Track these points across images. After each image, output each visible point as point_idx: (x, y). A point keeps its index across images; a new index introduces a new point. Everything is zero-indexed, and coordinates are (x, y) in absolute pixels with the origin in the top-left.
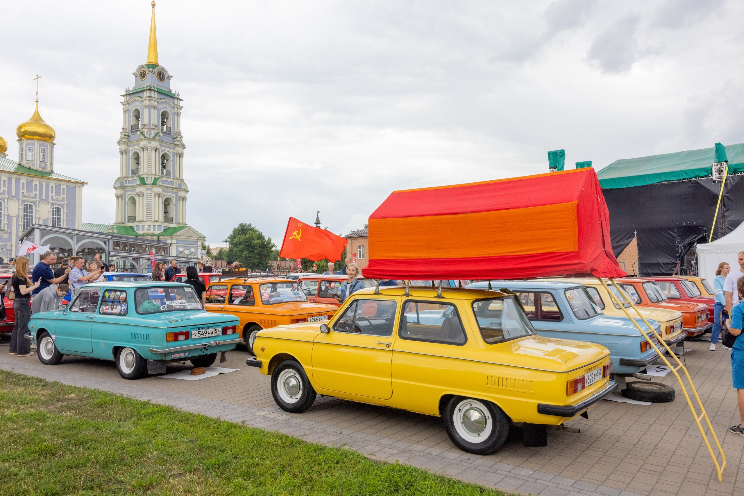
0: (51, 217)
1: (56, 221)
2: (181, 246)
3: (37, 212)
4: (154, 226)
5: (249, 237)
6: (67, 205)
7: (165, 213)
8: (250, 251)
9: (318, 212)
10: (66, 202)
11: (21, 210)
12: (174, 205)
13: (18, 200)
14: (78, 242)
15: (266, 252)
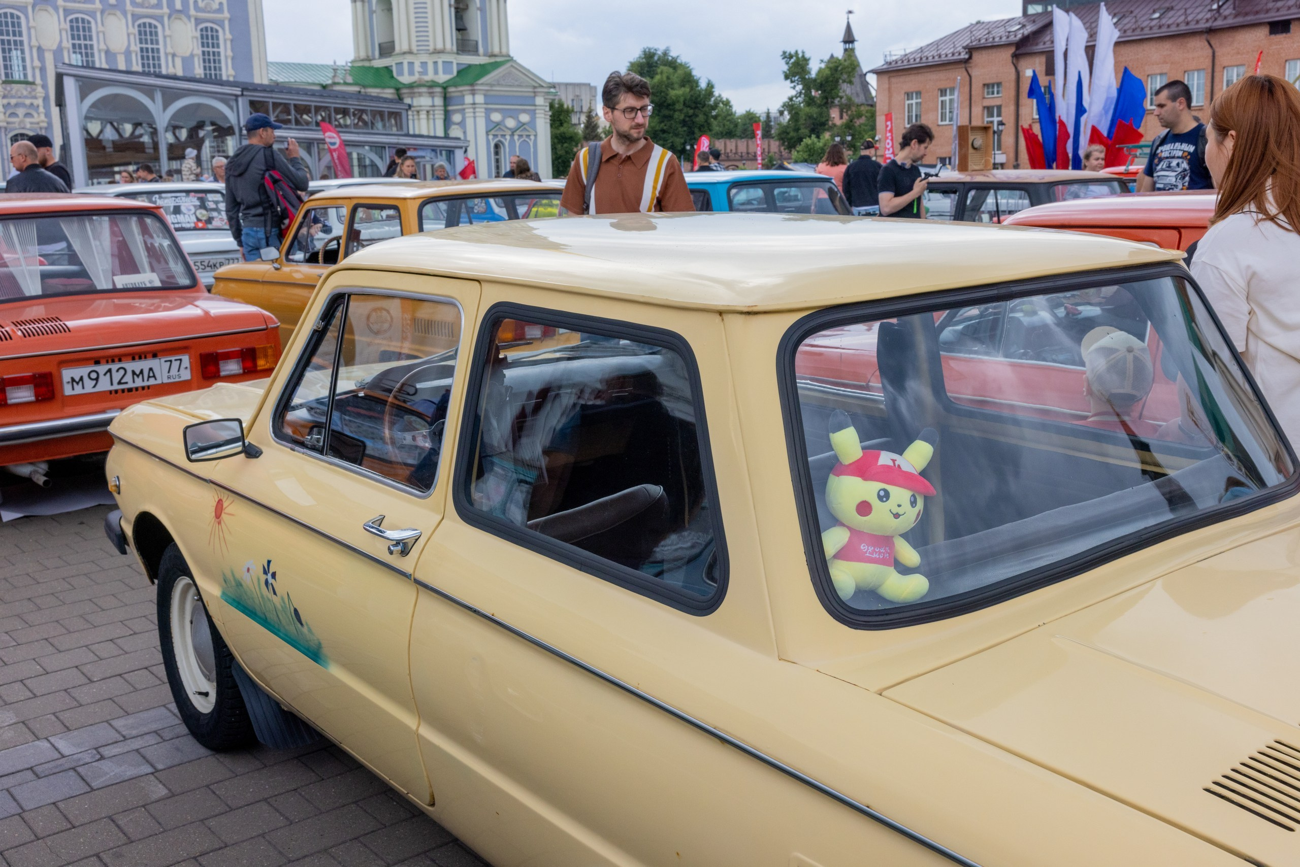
0: (198, 51)
1: (211, 59)
2: (496, 110)
3: (168, 39)
4: (435, 63)
5: (661, 82)
6: (230, 20)
7: (458, 30)
8: (665, 117)
9: (850, 12)
10: (226, 14)
11: (132, 37)
12: (478, 9)
13: (124, 13)
14: (166, 106)
15: (701, 118)
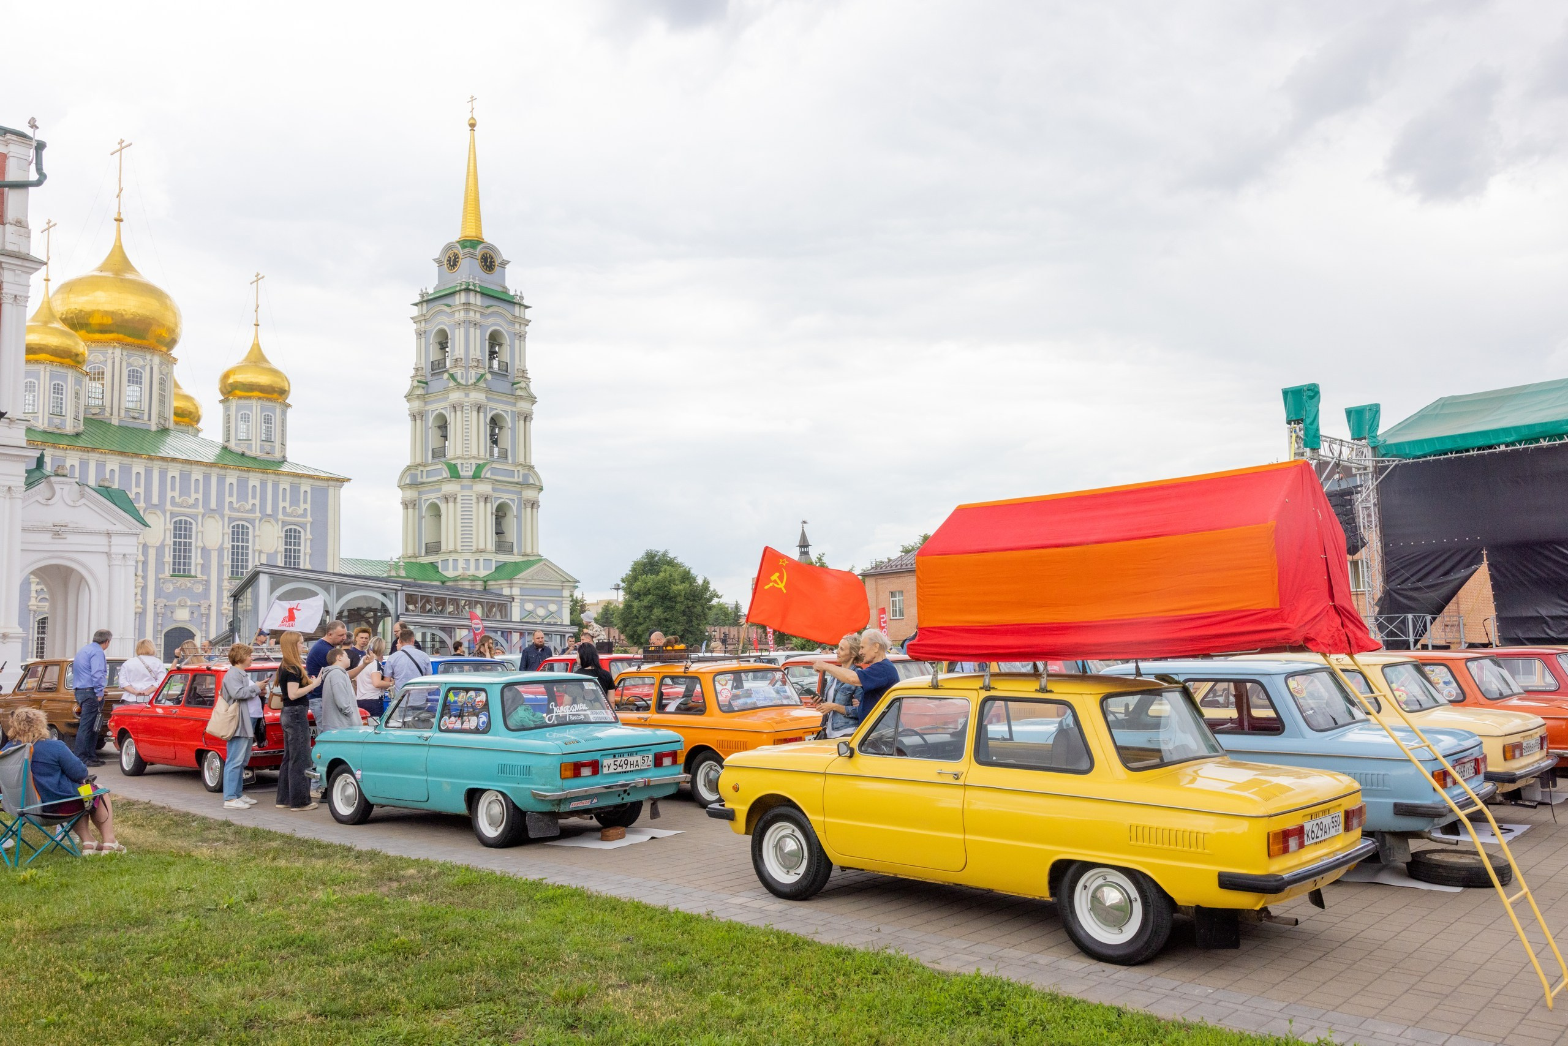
0: (282, 548)
1: (291, 556)
2: (529, 601)
3: (257, 539)
4: (477, 560)
5: (665, 579)
6: (312, 523)
7: (497, 533)
8: (668, 607)
9: (805, 522)
10: (309, 519)
11: (226, 537)
12: (515, 516)
13: (222, 516)
14: (339, 597)
15: (699, 609)
